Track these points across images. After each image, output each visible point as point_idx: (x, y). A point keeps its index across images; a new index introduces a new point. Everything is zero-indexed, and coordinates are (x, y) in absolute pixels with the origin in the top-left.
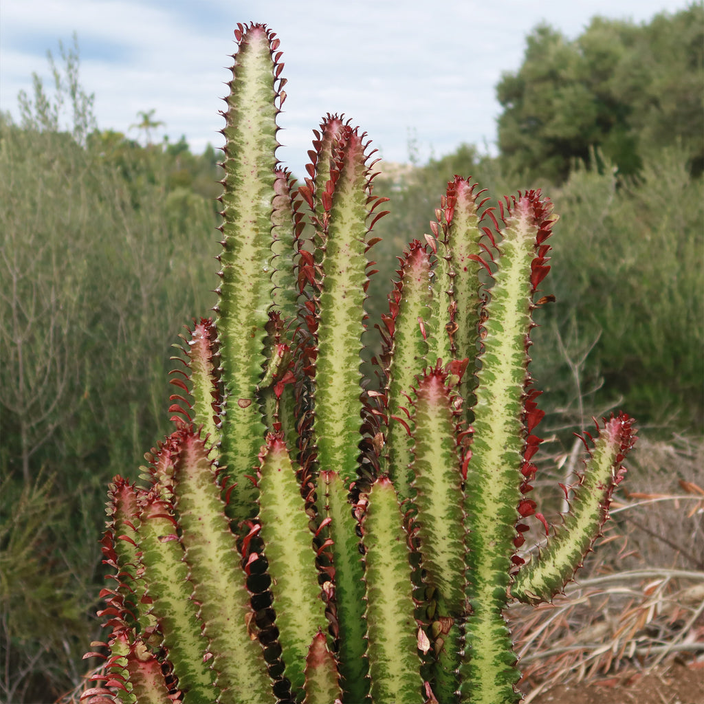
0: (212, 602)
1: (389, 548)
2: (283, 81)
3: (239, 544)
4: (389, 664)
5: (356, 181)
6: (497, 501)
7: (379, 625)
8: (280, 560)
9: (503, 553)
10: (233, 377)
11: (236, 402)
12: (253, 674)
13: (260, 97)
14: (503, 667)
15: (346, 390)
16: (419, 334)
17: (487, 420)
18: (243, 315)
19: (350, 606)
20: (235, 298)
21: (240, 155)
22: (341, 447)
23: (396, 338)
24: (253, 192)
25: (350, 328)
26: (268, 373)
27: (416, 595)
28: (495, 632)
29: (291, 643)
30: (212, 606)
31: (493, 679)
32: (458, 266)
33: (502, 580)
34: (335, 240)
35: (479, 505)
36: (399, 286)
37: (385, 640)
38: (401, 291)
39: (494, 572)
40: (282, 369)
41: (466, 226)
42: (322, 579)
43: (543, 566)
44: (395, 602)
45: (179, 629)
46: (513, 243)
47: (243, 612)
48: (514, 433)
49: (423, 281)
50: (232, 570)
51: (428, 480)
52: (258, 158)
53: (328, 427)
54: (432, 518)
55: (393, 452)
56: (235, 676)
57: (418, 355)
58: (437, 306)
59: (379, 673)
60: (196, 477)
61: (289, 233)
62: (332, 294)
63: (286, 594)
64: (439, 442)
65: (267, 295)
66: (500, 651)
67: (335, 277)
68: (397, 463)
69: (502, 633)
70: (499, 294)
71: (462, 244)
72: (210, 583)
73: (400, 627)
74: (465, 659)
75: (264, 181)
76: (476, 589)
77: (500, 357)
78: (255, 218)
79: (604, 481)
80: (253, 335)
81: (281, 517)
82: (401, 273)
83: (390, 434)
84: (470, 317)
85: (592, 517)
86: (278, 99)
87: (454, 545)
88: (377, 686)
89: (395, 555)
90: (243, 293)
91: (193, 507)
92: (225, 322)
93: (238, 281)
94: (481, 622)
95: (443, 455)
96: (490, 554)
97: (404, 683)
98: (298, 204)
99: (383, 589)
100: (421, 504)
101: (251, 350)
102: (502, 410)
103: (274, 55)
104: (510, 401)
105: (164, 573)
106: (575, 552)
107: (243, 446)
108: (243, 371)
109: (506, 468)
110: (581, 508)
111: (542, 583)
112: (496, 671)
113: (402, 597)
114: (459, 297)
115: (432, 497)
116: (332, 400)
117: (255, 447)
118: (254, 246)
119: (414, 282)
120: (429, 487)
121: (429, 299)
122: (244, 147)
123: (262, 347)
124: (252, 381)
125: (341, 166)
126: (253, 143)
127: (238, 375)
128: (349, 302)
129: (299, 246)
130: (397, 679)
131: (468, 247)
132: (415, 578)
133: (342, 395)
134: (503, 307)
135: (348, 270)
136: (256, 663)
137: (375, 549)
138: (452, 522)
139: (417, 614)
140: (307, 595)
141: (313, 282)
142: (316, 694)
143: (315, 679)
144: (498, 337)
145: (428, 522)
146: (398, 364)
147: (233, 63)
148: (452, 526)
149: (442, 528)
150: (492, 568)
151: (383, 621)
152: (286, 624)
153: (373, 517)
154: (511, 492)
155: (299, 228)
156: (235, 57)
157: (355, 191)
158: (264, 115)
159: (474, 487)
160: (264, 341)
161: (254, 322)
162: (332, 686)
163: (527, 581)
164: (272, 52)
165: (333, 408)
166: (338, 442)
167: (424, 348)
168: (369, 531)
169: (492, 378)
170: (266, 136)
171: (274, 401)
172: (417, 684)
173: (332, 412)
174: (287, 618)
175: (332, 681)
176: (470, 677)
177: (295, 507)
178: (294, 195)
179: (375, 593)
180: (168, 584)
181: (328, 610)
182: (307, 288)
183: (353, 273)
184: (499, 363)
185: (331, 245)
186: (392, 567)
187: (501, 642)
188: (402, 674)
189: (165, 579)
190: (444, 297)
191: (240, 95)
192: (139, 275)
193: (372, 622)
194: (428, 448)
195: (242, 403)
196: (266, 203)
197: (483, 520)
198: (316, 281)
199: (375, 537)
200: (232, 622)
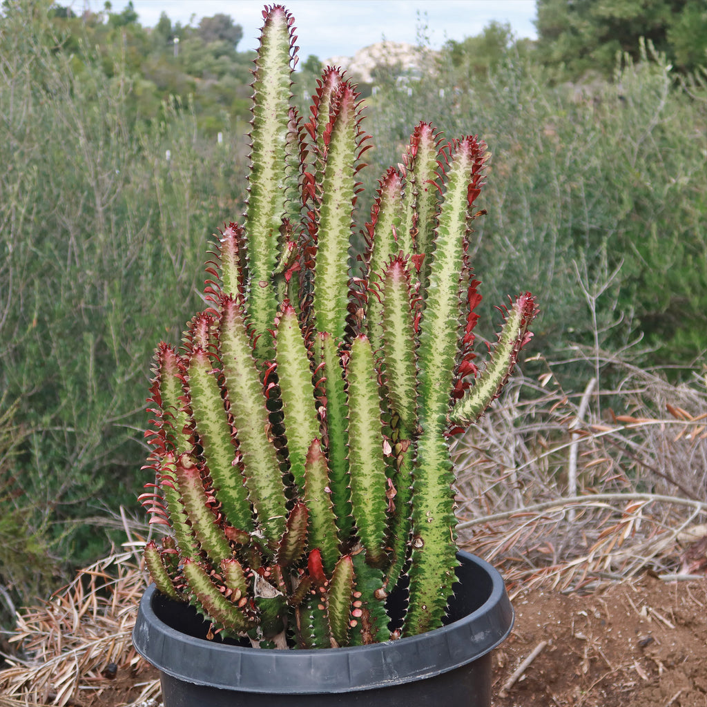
0: (242, 416)
1: (366, 384)
2: (297, 48)
3: (261, 377)
4: (363, 466)
5: (348, 123)
6: (441, 354)
7: (357, 438)
8: (289, 390)
9: (445, 391)
10: (255, 265)
11: (257, 283)
12: (269, 469)
13: (279, 60)
14: (444, 471)
15: (337, 277)
16: (392, 237)
17: (436, 297)
18: (264, 220)
19: (337, 428)
20: (258, 207)
21: (264, 102)
22: (333, 320)
23: (375, 239)
24: (273, 129)
25: (341, 232)
26: (281, 263)
27: (383, 417)
28: (439, 447)
29: (295, 449)
30: (242, 419)
31: (436, 480)
32: (420, 187)
33: (444, 410)
34: (332, 166)
35: (429, 357)
36: (378, 201)
37: (360, 449)
38: (380, 205)
39: (439, 404)
40: (292, 260)
41: (427, 158)
42: (318, 405)
43: (472, 398)
44: (369, 422)
45: (214, 444)
46: (457, 172)
47: (262, 425)
48: (454, 306)
49: (396, 198)
50: (256, 395)
51: (392, 334)
52: (277, 105)
53: (323, 304)
54: (394, 361)
55: (370, 323)
56: (256, 469)
57: (391, 253)
58: (406, 216)
59: (356, 472)
60: (233, 329)
61: (295, 158)
62: (329, 205)
63: (292, 414)
64: (399, 308)
65: (281, 206)
66: (442, 460)
67: (331, 193)
68: (373, 332)
69: (443, 447)
70: (447, 209)
71: (424, 171)
72: (241, 403)
73: (372, 440)
74: (416, 464)
75: (281, 122)
76: (426, 416)
77: (446, 253)
78: (274, 149)
79: (513, 339)
80: (270, 234)
81: (291, 360)
82: (380, 192)
83: (369, 310)
84: (429, 225)
85: (505, 363)
86: (292, 61)
87: (409, 379)
88: (355, 481)
89: (369, 389)
90: (264, 203)
91: (230, 350)
92: (251, 225)
93: (260, 195)
94: (428, 439)
95: (403, 317)
96: (436, 391)
97: (373, 480)
98: (303, 136)
99: (360, 412)
100: (387, 351)
101: (269, 246)
102: (447, 290)
103: (290, 29)
104: (453, 284)
105: (205, 403)
106: (493, 387)
107: (262, 315)
108: (263, 261)
109: (449, 331)
110: (498, 358)
111: (470, 410)
112: (439, 474)
113: (374, 419)
114: (421, 210)
115: (394, 345)
116: (327, 285)
117: (271, 317)
118: (273, 169)
119: (390, 198)
120: (392, 338)
121: (399, 212)
122: (267, 97)
123: (276, 244)
124: (269, 268)
125: (338, 113)
126: (274, 94)
127: (259, 264)
128: (341, 212)
129: (303, 169)
130: (368, 477)
131: (429, 174)
132: (382, 405)
133: (334, 281)
134: (449, 218)
135: (341, 188)
136: (271, 461)
137: (355, 384)
138: (408, 363)
139: (384, 431)
140: (308, 416)
141: (314, 197)
142: (312, 482)
143: (312, 471)
144: (446, 239)
145: (392, 363)
146: (376, 259)
147: (260, 34)
148: (408, 366)
149: (401, 367)
150: (437, 401)
151: (359, 435)
152: (292, 435)
153: (354, 361)
154: (451, 347)
155: (304, 154)
156: (262, 30)
157: (347, 130)
158: (282, 73)
159: (426, 345)
160: (279, 239)
161: (271, 226)
162: (323, 477)
163: (460, 410)
164: (289, 27)
165: (328, 291)
166: (331, 315)
167: (395, 247)
168: (352, 371)
169: (440, 267)
170: (283, 89)
171: (284, 284)
172: (383, 481)
173: (326, 293)
174: (292, 431)
175: (323, 473)
176: (420, 477)
177: (300, 354)
178: (300, 129)
179: (354, 415)
180: (207, 411)
181: (321, 427)
182: (309, 202)
183: (344, 190)
184: (446, 257)
185: (329, 169)
186: (367, 398)
187: (442, 454)
188: (372, 474)
189: (206, 408)
190: (410, 209)
191: (265, 58)
192: (93, 184)
193: (352, 435)
194: (392, 312)
195: (262, 284)
196: (282, 138)
197: (431, 367)
198: (317, 196)
199: (355, 376)
200: (255, 431)
